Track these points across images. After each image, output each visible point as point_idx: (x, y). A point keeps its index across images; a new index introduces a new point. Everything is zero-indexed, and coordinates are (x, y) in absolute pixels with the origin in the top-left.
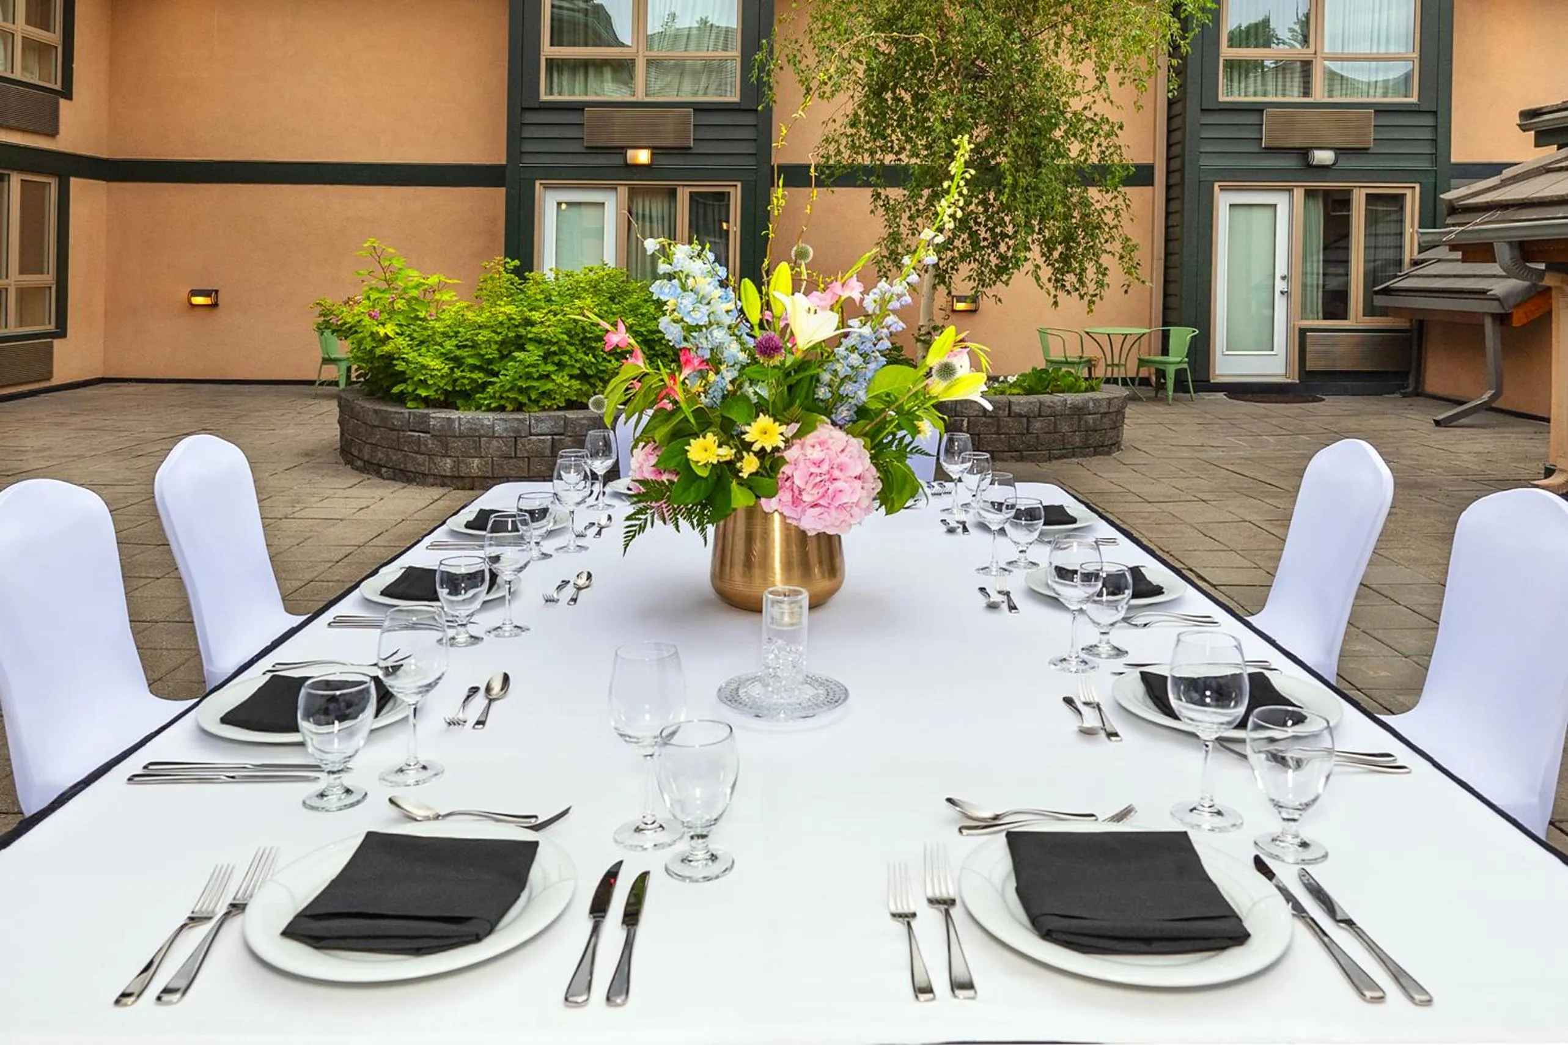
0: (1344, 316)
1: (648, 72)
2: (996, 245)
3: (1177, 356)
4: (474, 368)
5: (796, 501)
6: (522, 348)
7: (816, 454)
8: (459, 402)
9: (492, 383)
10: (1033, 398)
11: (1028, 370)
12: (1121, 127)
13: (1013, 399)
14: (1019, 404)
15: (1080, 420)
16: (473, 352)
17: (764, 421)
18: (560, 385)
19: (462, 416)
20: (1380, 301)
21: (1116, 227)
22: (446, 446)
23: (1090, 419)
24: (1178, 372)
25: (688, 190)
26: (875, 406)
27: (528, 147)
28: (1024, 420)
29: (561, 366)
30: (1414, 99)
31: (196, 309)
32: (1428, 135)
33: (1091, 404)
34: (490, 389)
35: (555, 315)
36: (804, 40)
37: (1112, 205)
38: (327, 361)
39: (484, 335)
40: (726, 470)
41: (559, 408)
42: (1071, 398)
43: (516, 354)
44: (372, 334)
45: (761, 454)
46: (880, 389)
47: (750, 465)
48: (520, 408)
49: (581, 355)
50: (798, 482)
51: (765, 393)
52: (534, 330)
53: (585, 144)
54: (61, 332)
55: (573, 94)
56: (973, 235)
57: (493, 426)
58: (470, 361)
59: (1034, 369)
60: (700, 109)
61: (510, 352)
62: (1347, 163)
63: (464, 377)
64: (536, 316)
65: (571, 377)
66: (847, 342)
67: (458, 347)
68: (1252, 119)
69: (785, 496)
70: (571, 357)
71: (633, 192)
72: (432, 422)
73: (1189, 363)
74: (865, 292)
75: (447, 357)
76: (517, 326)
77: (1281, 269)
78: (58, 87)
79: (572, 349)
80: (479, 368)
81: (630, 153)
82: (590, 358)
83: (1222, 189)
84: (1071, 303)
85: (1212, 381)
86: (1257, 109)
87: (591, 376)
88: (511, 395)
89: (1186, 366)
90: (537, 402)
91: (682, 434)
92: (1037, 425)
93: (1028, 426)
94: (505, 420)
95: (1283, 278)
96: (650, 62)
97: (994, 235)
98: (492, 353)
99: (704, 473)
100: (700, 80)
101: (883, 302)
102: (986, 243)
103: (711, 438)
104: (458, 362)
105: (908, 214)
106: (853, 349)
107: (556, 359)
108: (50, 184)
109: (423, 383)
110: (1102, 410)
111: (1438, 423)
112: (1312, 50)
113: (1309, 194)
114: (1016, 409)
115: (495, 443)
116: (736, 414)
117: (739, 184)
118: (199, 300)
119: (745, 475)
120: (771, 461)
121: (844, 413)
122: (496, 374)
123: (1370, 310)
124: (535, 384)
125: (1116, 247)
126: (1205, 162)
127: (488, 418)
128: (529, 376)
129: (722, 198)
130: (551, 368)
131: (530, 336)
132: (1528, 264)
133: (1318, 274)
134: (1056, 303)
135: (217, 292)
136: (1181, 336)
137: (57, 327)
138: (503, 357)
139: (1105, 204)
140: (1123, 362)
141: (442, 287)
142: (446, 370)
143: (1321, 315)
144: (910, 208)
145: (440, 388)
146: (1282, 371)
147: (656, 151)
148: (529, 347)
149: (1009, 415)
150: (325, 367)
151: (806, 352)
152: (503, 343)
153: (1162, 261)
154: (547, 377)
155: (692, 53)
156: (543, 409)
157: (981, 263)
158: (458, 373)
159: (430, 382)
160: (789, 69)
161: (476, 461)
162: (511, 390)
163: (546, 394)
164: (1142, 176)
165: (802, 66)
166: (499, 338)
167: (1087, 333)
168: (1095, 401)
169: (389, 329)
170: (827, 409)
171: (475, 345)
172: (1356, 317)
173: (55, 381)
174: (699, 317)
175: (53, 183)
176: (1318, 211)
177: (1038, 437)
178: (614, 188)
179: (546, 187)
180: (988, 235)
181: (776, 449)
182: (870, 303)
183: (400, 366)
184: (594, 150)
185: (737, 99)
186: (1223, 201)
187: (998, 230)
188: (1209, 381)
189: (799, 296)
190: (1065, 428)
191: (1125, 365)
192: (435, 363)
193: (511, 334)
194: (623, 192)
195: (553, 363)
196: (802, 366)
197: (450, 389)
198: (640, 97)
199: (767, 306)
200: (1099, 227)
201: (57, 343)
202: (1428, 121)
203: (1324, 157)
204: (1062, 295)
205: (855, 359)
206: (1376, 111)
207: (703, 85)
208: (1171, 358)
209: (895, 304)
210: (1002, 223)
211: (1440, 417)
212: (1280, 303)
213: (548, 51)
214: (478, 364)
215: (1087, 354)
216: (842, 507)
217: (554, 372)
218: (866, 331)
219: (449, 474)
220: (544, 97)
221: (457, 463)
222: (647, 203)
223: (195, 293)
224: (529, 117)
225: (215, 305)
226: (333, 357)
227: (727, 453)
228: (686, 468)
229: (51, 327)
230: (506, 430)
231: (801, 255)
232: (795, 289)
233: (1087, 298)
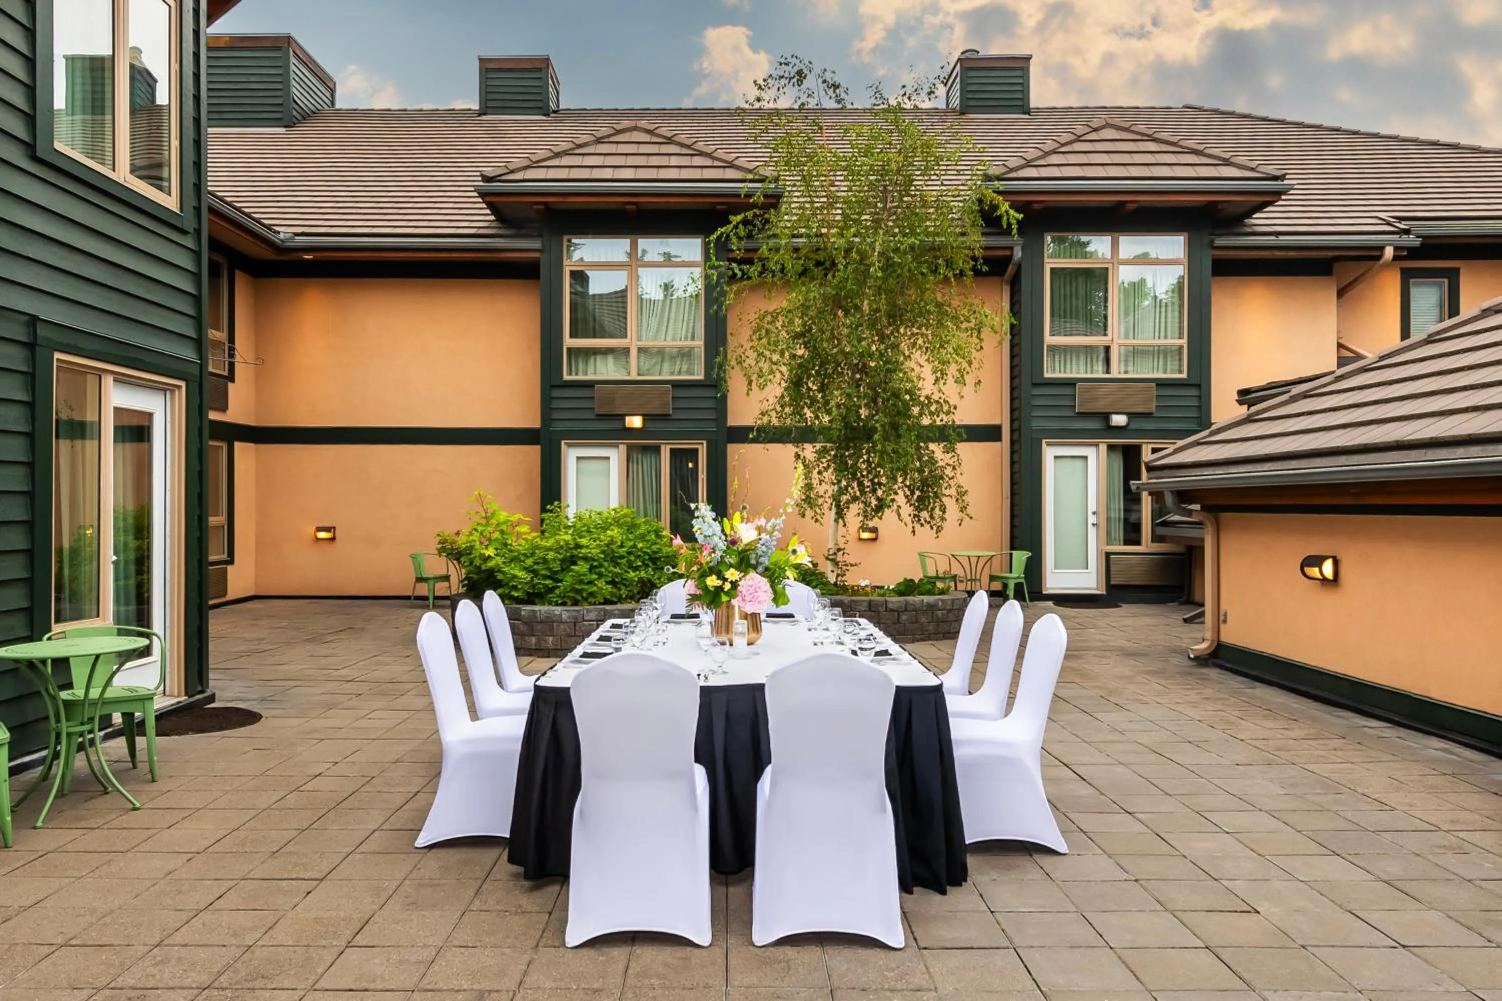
0: (1138, 543)
1: (639, 357)
2: (874, 491)
3: (1018, 572)
4: (545, 577)
5: (744, 600)
6: (575, 563)
7: (750, 583)
8: (537, 600)
9: (558, 587)
10: (902, 598)
11: (901, 580)
12: (955, 408)
13: (888, 599)
14: (892, 602)
15: (933, 613)
16: (545, 566)
17: (732, 570)
18: (601, 588)
19: (541, 609)
20: (1161, 530)
21: (953, 478)
22: (532, 629)
23: (939, 613)
24: (1016, 584)
25: (668, 447)
26: (772, 566)
27: (555, 416)
28: (896, 613)
29: (600, 575)
30: (1184, 376)
31: (321, 542)
32: (1194, 403)
33: (940, 603)
34: (557, 591)
35: (595, 541)
36: (748, 345)
37: (951, 462)
38: (420, 579)
39: (551, 555)
40: (720, 589)
41: (600, 603)
42: (926, 598)
43: (573, 567)
44: (481, 554)
45: (732, 582)
46: (772, 560)
47: (728, 586)
48: (576, 603)
49: (612, 568)
50: (744, 592)
51: (732, 561)
52: (583, 551)
53: (596, 413)
54: (231, 561)
55: (586, 374)
56: (860, 484)
57: (561, 614)
58: (544, 572)
59: (905, 579)
60: (676, 385)
61: (568, 567)
62: (1137, 425)
63: (539, 583)
64: (584, 541)
65: (607, 583)
66: (761, 542)
67: (535, 563)
68: (1067, 391)
69: (739, 598)
70: (606, 569)
71: (630, 449)
72: (523, 613)
73: (1026, 578)
74: (767, 522)
75: (528, 569)
76: (571, 549)
77: (1092, 507)
78: (226, 373)
79: (606, 564)
80: (549, 577)
81: (627, 419)
82: (618, 570)
83: (1049, 445)
84: (925, 532)
85: (1044, 592)
86: (1071, 383)
87: (617, 583)
88: (571, 594)
89: (1023, 580)
90: (586, 599)
91: (704, 575)
92: (904, 617)
93: (898, 619)
94: (567, 611)
95: (1094, 513)
96: (640, 350)
97: (873, 484)
98: (556, 567)
99: (712, 589)
100: (676, 362)
101: (773, 527)
102: (868, 490)
103: (714, 577)
104: (535, 572)
105: (817, 470)
106: (763, 544)
107: (597, 570)
108: (222, 447)
109: (515, 588)
110: (949, 607)
111: (1185, 620)
112: (1110, 338)
113: (1111, 448)
114: (890, 606)
115: (562, 626)
116: (722, 568)
117: (705, 442)
118: (322, 535)
119: (726, 590)
120: (735, 584)
121: (760, 569)
122: (561, 581)
123: (1156, 538)
124: (586, 587)
125: (953, 492)
126: (1036, 424)
127: (558, 610)
128: (581, 582)
129: (693, 454)
130: (594, 576)
131: (580, 555)
132: (1183, 505)
133: (1120, 509)
134: (914, 532)
135: (335, 528)
136: (1021, 557)
137: (229, 556)
138: (563, 570)
139: (946, 461)
140: (978, 577)
141: (519, 523)
142: (529, 578)
143: (1122, 542)
144: (818, 466)
145: (524, 591)
146: (1094, 585)
147: (647, 418)
148: (581, 562)
149: (886, 610)
150: (418, 585)
151: (747, 545)
152: (563, 561)
153: (1009, 501)
154: (590, 582)
155: (669, 343)
156: (590, 603)
157: (865, 503)
158: (536, 581)
159: (519, 586)
160: (738, 368)
161: (551, 638)
162: (570, 591)
163: (592, 594)
164: (989, 434)
165: (746, 365)
166: (561, 556)
167: (953, 555)
168: (942, 600)
169: (490, 552)
170: (755, 567)
171: (545, 561)
172: (1146, 545)
173: (230, 596)
174: (709, 532)
175: (224, 446)
176: (1118, 463)
177: (905, 625)
178: (616, 446)
179: (569, 446)
180: (869, 484)
181: (736, 581)
182: (768, 527)
183: (500, 576)
184: (602, 417)
185: (701, 377)
186: (1049, 453)
187: (876, 481)
188: (1041, 592)
189: (744, 524)
190: (923, 619)
191: (980, 580)
192: (522, 574)
193: (568, 554)
194: (623, 449)
195: (596, 574)
196: (745, 551)
197: (531, 591)
198: (634, 376)
199: (732, 528)
200: (942, 478)
201: (229, 567)
202: (1194, 392)
203: (1119, 420)
204: (917, 526)
205: (764, 548)
206: (1157, 385)
207: (677, 367)
208: (1014, 575)
209: (777, 527)
210: (877, 476)
211: (1186, 616)
212: (1092, 532)
213: (569, 342)
214: (549, 574)
215: (953, 572)
216: (759, 602)
217: (596, 579)
218: (768, 536)
219: (534, 647)
220: (566, 377)
221: (539, 641)
222: (640, 457)
223: (320, 529)
224: (556, 393)
225: (333, 539)
226: (424, 576)
227: (719, 583)
228: (706, 588)
229: (224, 556)
230: (569, 617)
231: (744, 508)
232: (742, 521)
233: (935, 528)
